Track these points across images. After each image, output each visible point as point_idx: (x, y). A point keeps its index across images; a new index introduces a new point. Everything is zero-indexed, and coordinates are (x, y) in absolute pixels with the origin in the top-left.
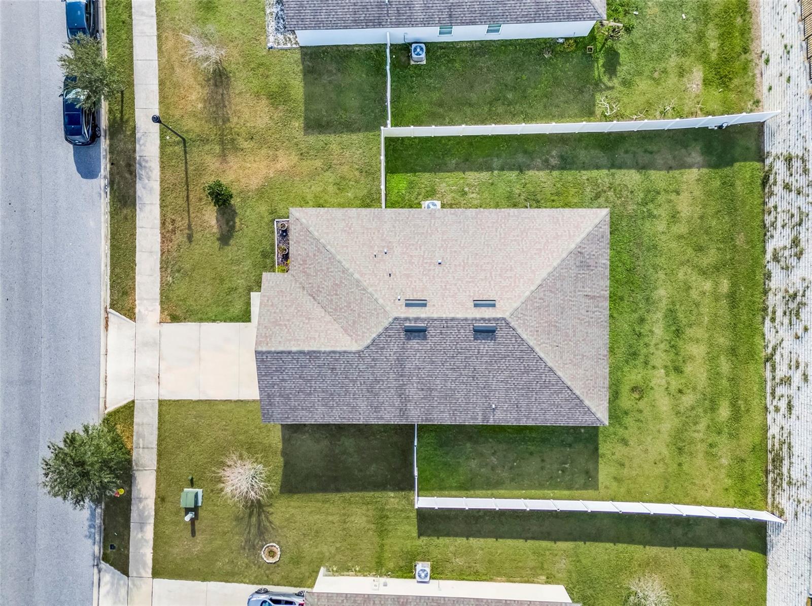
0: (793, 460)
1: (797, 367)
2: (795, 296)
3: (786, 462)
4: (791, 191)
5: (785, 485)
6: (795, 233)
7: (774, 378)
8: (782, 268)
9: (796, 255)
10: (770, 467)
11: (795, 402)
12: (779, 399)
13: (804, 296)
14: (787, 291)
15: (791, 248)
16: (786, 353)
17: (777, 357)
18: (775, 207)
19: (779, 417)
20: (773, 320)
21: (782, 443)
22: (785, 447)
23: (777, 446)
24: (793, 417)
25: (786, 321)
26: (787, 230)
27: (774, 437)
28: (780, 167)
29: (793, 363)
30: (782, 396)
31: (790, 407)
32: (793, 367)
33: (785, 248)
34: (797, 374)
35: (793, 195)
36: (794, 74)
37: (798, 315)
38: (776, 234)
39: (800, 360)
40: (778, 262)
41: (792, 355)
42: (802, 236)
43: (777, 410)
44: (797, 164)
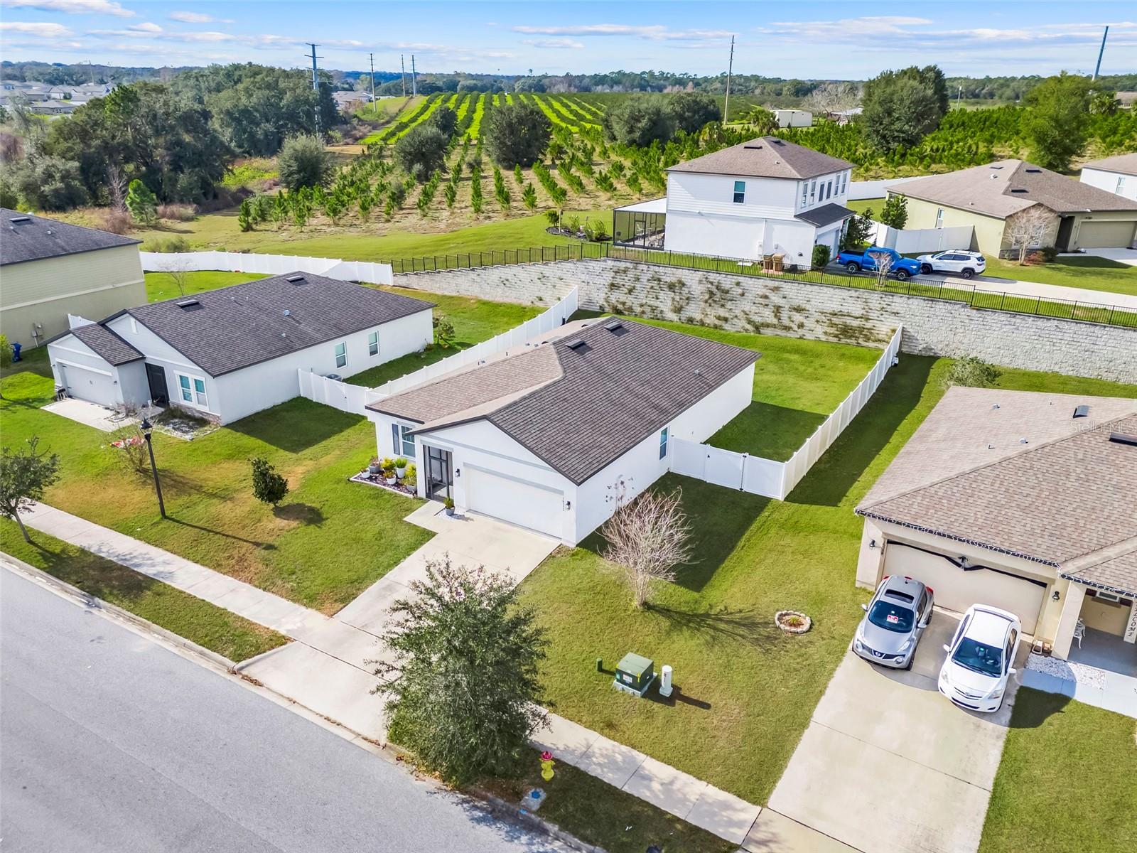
0: (845, 311)
1: (766, 297)
2: (712, 293)
3: (849, 321)
4: (634, 288)
5: (868, 325)
6: (665, 288)
7: (774, 326)
8: (688, 303)
9: (681, 289)
10: (853, 341)
11: (796, 303)
12: (793, 321)
13: (712, 283)
14: (706, 302)
15: (674, 292)
16: (754, 309)
17: (757, 319)
18: (642, 306)
19: (809, 323)
20: (726, 320)
21: (832, 325)
22: (835, 320)
23: (832, 330)
24: (808, 307)
25: (729, 305)
26: (661, 295)
27: (825, 333)
28: (616, 297)
29: (762, 301)
30: (790, 318)
31: (798, 310)
32: (766, 301)
33: (673, 299)
34: (773, 298)
35: (638, 286)
36: (559, 274)
37: (727, 292)
38: (662, 307)
39: (761, 293)
40: (682, 307)
41: (757, 302)
42: (668, 280)
43: (801, 326)
44: (618, 281)
